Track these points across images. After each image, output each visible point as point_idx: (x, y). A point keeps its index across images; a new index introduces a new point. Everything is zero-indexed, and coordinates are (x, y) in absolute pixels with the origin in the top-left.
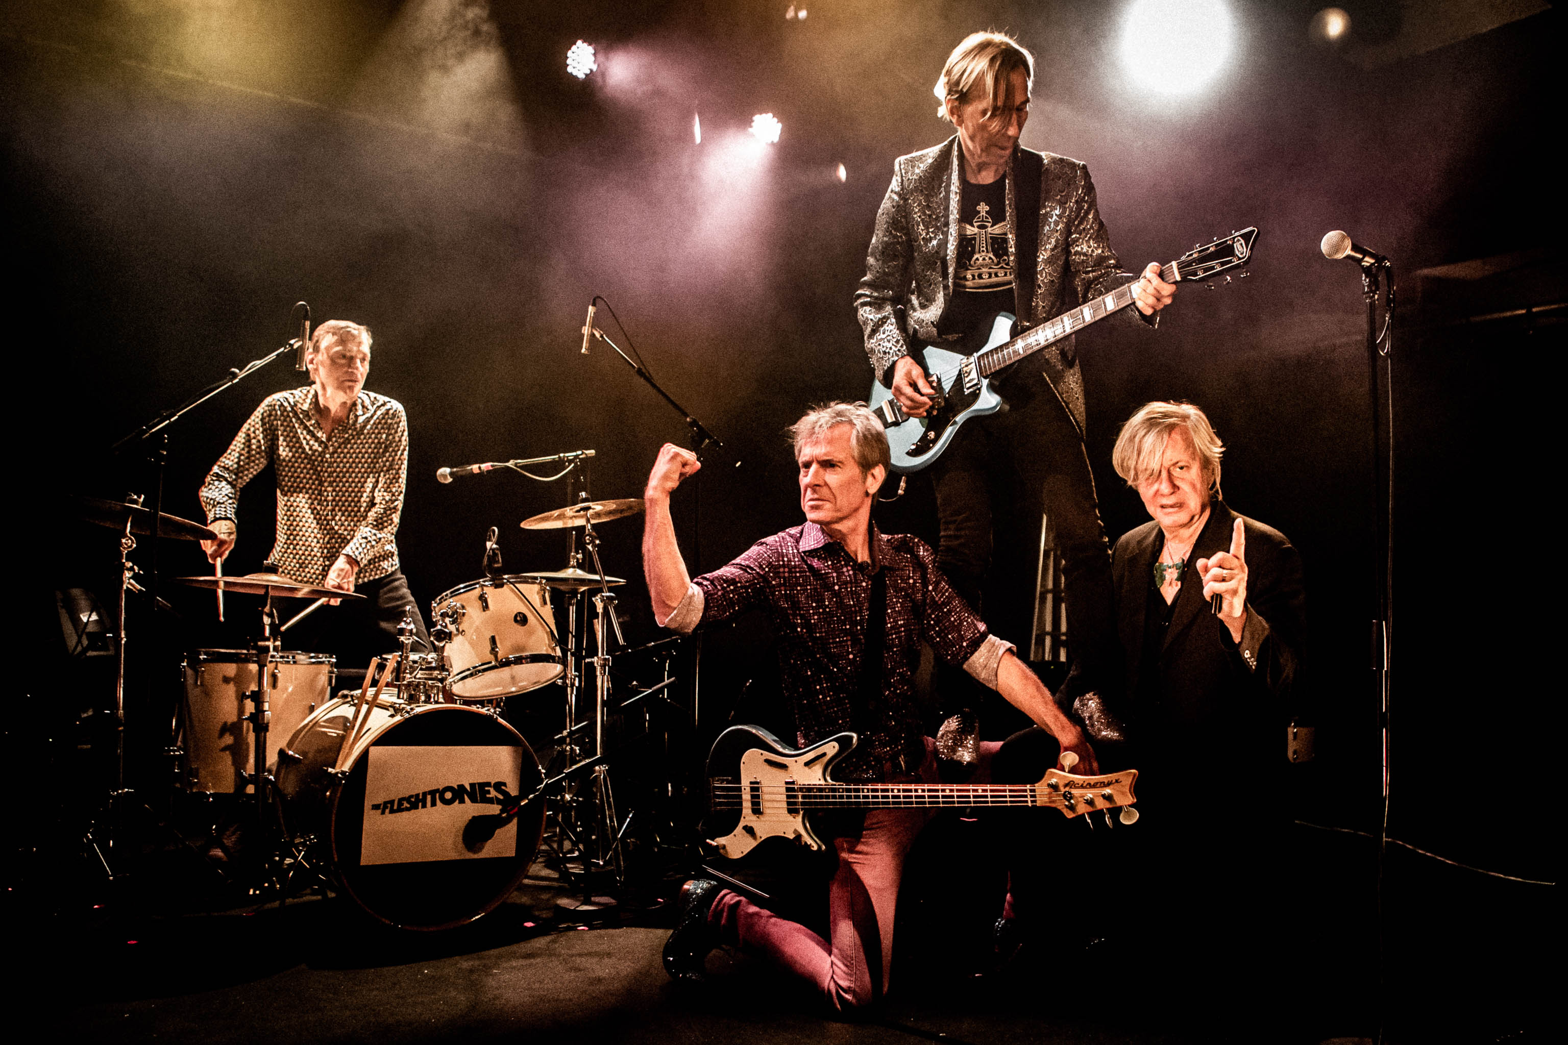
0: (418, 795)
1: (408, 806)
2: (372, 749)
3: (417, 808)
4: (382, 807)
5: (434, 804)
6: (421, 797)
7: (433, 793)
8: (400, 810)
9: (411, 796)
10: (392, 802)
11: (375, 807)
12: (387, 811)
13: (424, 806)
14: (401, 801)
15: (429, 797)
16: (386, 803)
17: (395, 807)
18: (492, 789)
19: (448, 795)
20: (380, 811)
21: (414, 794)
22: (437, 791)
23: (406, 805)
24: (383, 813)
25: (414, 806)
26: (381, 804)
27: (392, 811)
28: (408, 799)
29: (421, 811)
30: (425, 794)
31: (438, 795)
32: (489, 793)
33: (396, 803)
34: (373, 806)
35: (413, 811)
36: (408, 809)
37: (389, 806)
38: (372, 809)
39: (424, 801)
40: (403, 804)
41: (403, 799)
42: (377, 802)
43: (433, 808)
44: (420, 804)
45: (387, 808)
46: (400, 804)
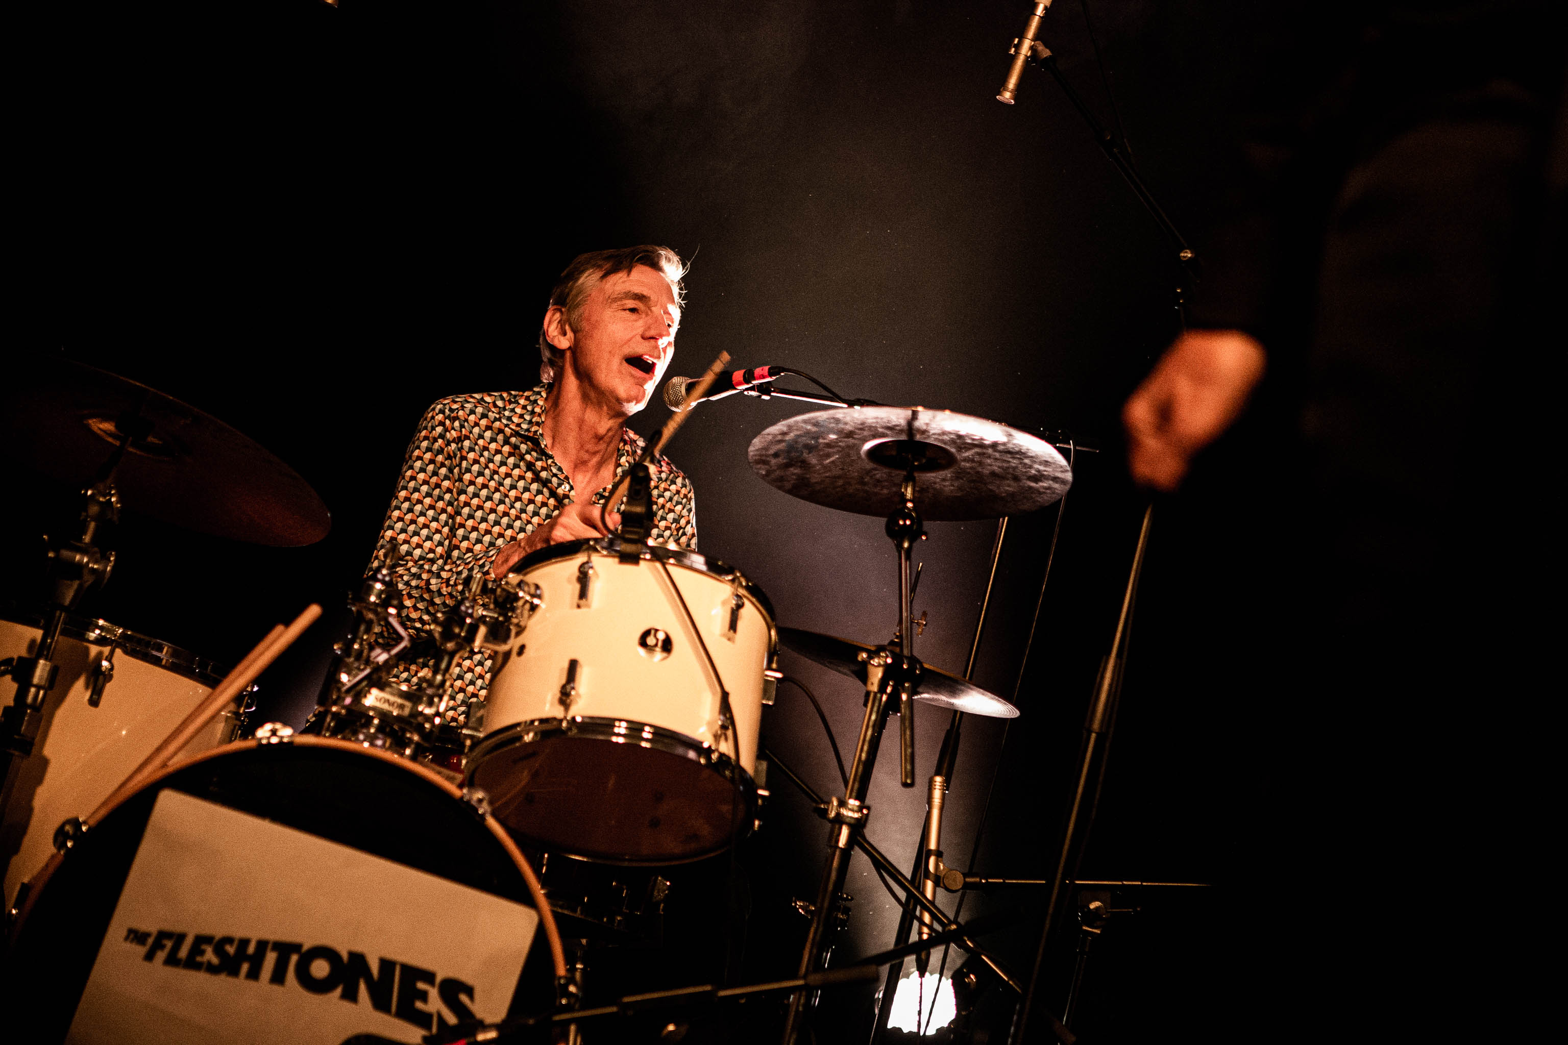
0: (244, 943)
1: (215, 960)
3: (234, 972)
5: (278, 977)
6: (251, 949)
7: (285, 949)
8: (192, 963)
9: (229, 940)
10: (180, 938)
11: (136, 936)
12: (161, 956)
13: (254, 975)
14: (201, 940)
15: (271, 958)
16: (163, 935)
17: (183, 953)
18: (433, 993)
19: (320, 969)
20: (142, 950)
21: (239, 933)
22: (296, 947)
23: (210, 955)
24: (149, 957)
25: (230, 967)
26: (148, 935)
27: (172, 961)
28: (220, 945)
29: (241, 982)
30: (262, 945)
31: (294, 958)
32: (424, 999)
33: (188, 942)
34: (129, 931)
35: (221, 977)
36: (212, 969)
37: (169, 944)
38: (126, 939)
39: (257, 963)
40: (202, 953)
41: (208, 940)
42: (143, 927)
43: (275, 987)
44: (245, 967)
45: (162, 947)
46: (196, 949)
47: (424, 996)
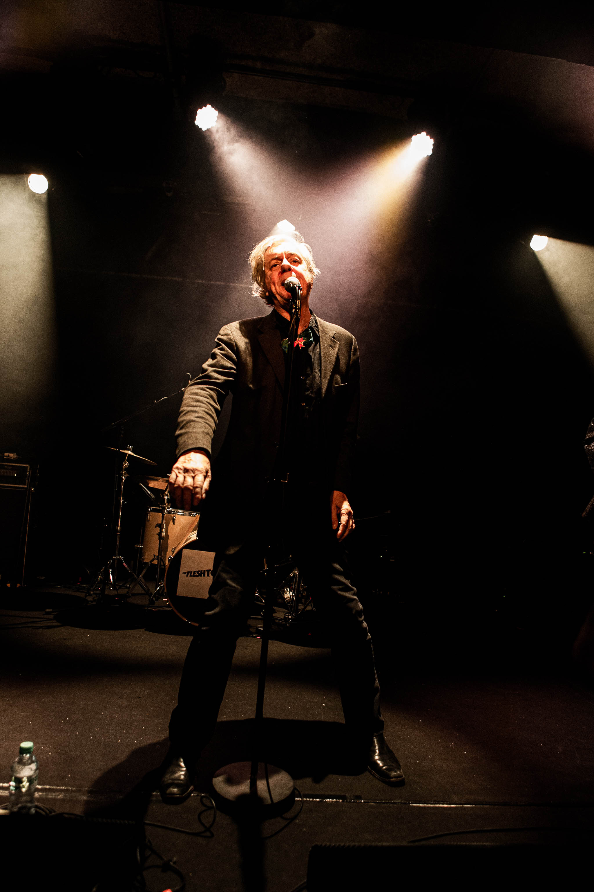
0: (202, 571)
1: (198, 575)
2: (184, 550)
3: (201, 576)
4: (187, 573)
6: (203, 572)
8: (194, 576)
9: (199, 571)
10: (191, 572)
11: (184, 573)
12: (189, 575)
13: (204, 576)
14: (194, 572)
15: (206, 573)
16: (188, 572)
17: (192, 574)
20: (186, 575)
21: (200, 570)
23: (196, 574)
24: (187, 576)
25: (200, 575)
26: (186, 572)
27: (191, 576)
28: (198, 572)
29: (202, 577)
30: (204, 571)
31: (210, 572)
33: (193, 572)
34: (183, 572)
35: (200, 577)
36: (197, 576)
37: (190, 573)
38: (183, 574)
40: (195, 574)
41: (196, 572)
42: (185, 571)
43: (208, 577)
44: (203, 575)
45: (189, 574)
46: (194, 573)
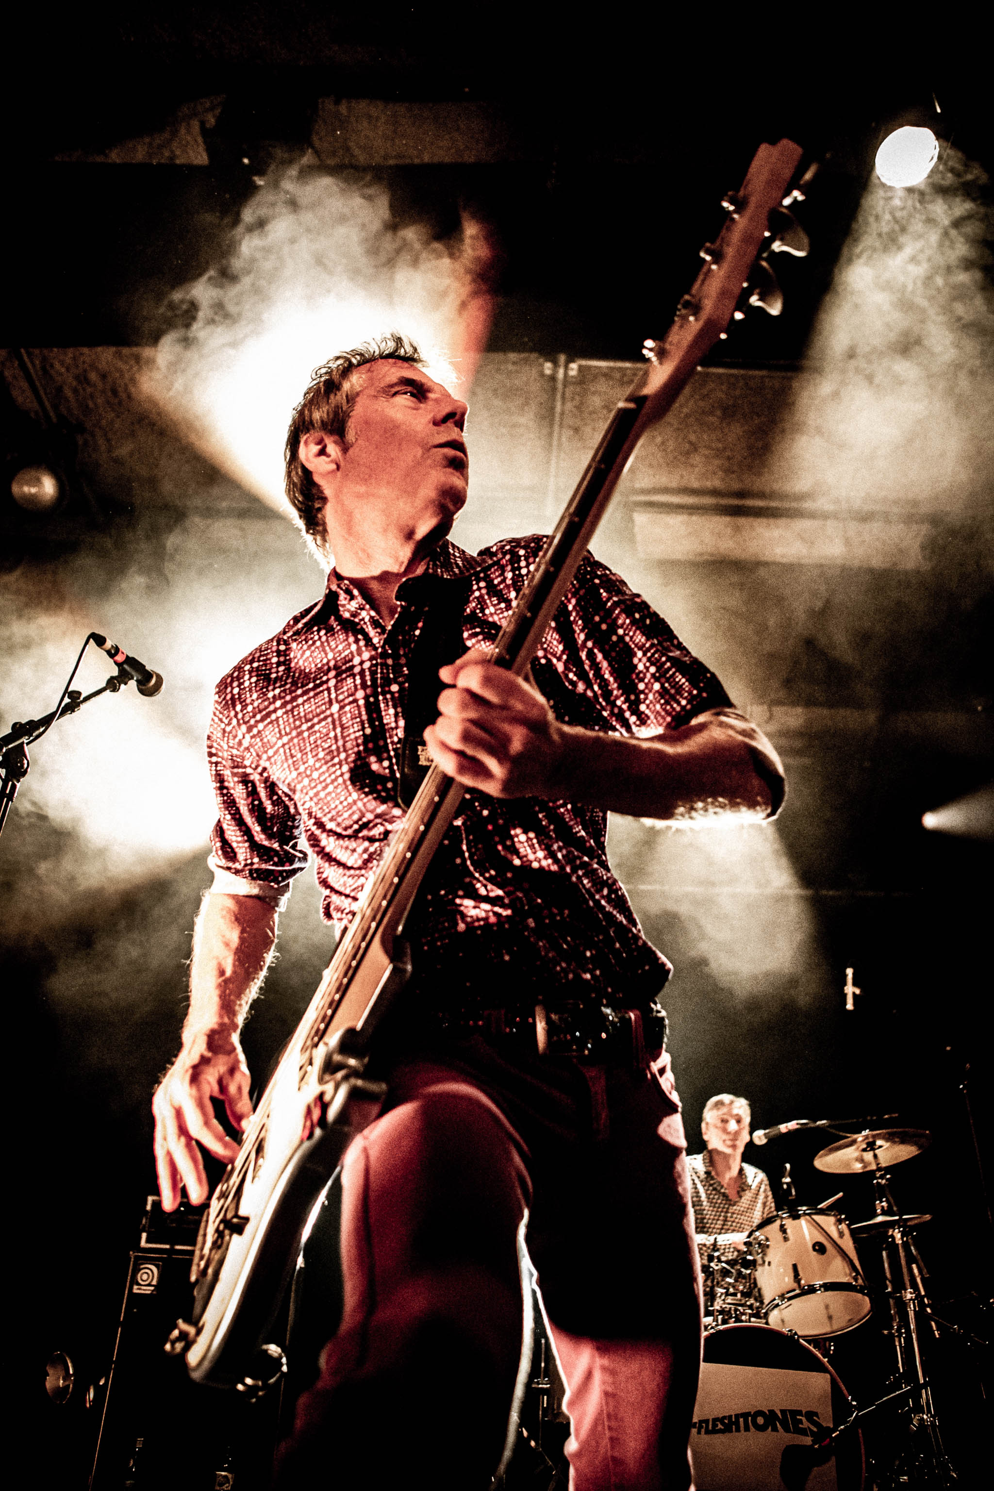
0: (731, 1417)
1: (722, 1427)
3: (731, 1431)
5: (747, 1429)
6: (734, 1420)
7: (745, 1415)
8: (714, 1431)
9: (724, 1417)
10: (707, 1421)
12: (703, 1430)
13: (738, 1430)
14: (715, 1420)
15: (741, 1420)
16: (701, 1422)
17: (710, 1427)
18: (804, 1419)
19: (760, 1420)
21: (728, 1413)
22: (750, 1414)
23: (720, 1426)
24: (699, 1432)
25: (727, 1429)
27: (707, 1432)
28: (721, 1420)
29: (735, 1434)
30: (737, 1416)
31: (751, 1418)
32: (802, 1424)
33: (711, 1423)
35: (728, 1435)
36: (721, 1431)
37: (703, 1425)
39: (737, 1423)
40: (717, 1426)
41: (718, 1420)
43: (747, 1433)
44: (734, 1427)
46: (714, 1425)
47: (801, 1422)
